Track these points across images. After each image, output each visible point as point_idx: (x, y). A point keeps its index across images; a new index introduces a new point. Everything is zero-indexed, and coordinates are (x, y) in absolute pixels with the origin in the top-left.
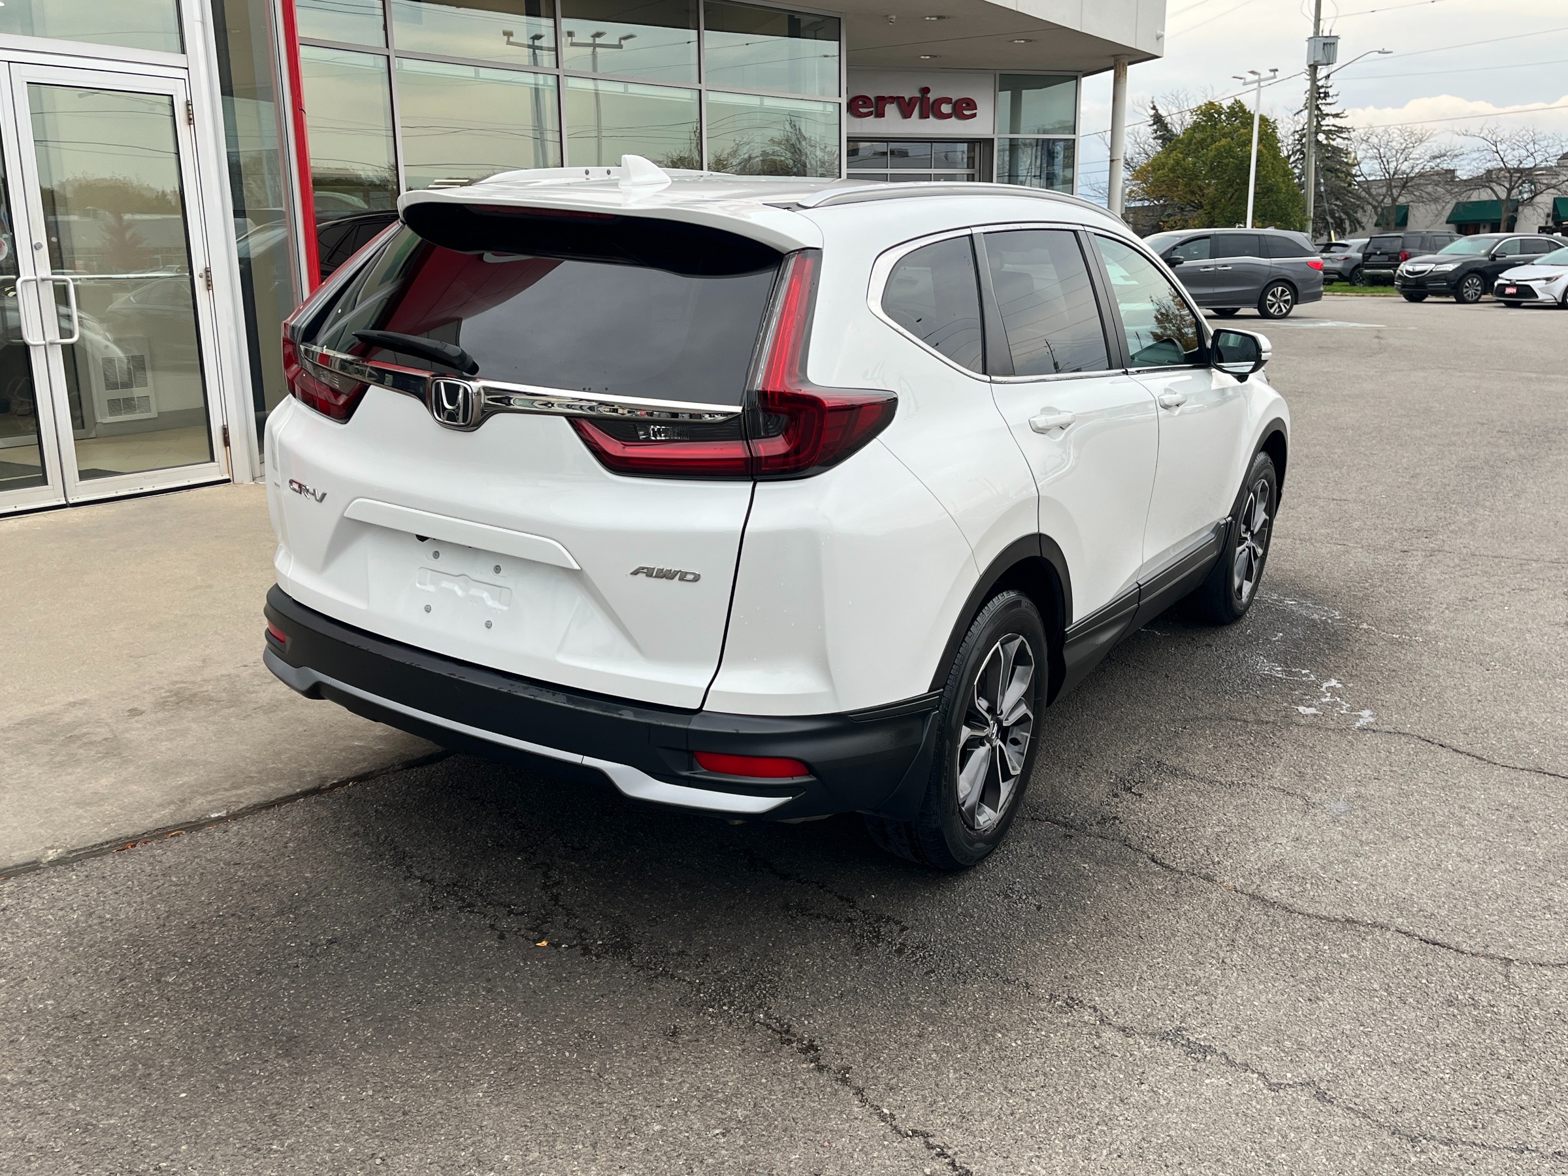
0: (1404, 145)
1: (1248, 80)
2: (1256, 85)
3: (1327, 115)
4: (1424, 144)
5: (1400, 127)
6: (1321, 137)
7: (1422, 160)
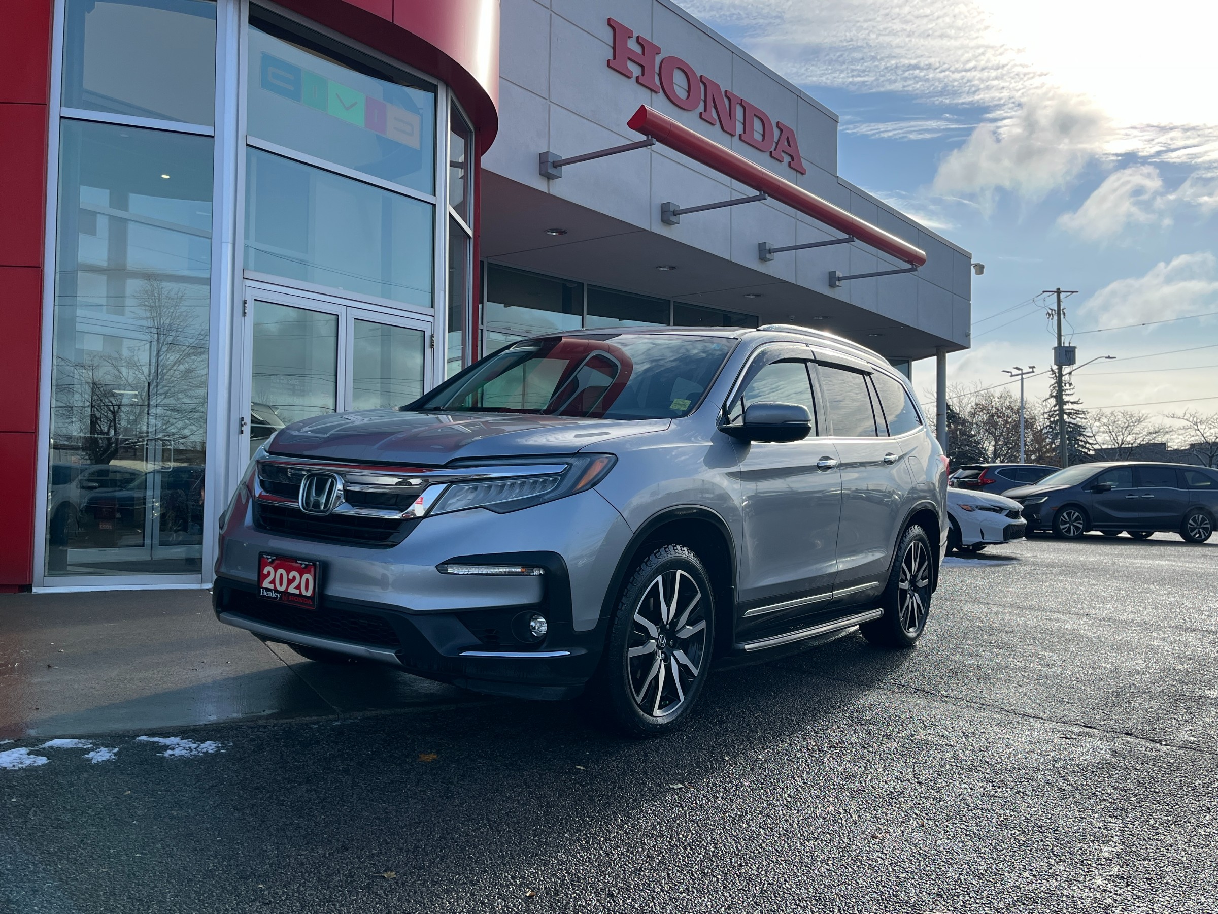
0: (1126, 425)
1: (1013, 374)
2: (1020, 376)
3: (1068, 402)
4: (1142, 424)
5: (1123, 412)
6: (1065, 417)
7: (1142, 435)
